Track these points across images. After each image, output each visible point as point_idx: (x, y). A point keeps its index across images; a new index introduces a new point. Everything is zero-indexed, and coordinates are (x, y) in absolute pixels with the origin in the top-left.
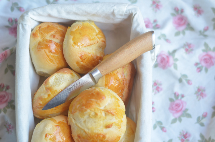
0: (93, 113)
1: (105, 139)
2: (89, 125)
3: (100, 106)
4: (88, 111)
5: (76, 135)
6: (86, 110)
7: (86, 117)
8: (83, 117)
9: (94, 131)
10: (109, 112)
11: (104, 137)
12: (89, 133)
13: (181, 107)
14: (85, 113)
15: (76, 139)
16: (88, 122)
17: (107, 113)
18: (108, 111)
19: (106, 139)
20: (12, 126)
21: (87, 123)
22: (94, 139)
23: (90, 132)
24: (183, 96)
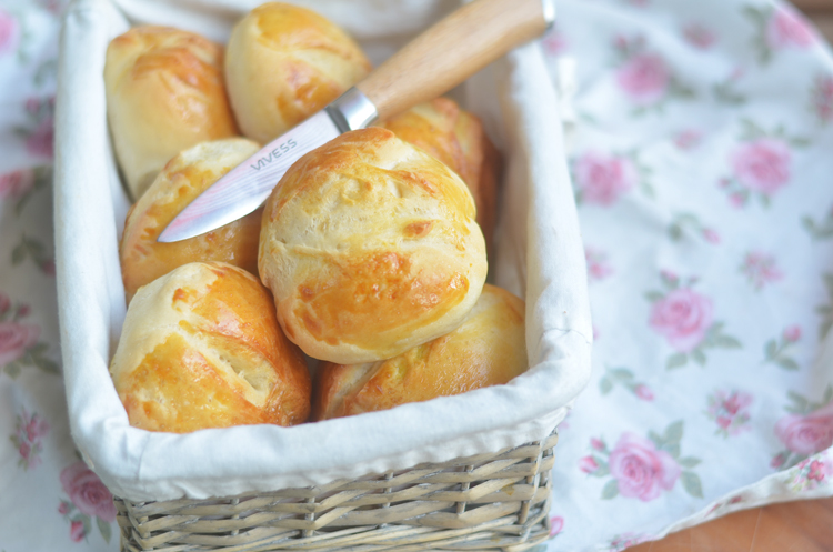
0: (350, 186)
1: (407, 272)
2: (342, 232)
3: (375, 157)
4: (334, 177)
5: (296, 292)
6: (325, 178)
7: (326, 206)
8: (317, 211)
9: (364, 247)
10: (413, 176)
11: (404, 263)
12: (342, 257)
13: (693, 317)
14: (321, 190)
15: (296, 312)
16: (336, 226)
17: (404, 183)
18: (407, 177)
19: (413, 272)
20: (39, 421)
21: (332, 228)
22: (364, 276)
23: (346, 253)
24: (693, 280)
